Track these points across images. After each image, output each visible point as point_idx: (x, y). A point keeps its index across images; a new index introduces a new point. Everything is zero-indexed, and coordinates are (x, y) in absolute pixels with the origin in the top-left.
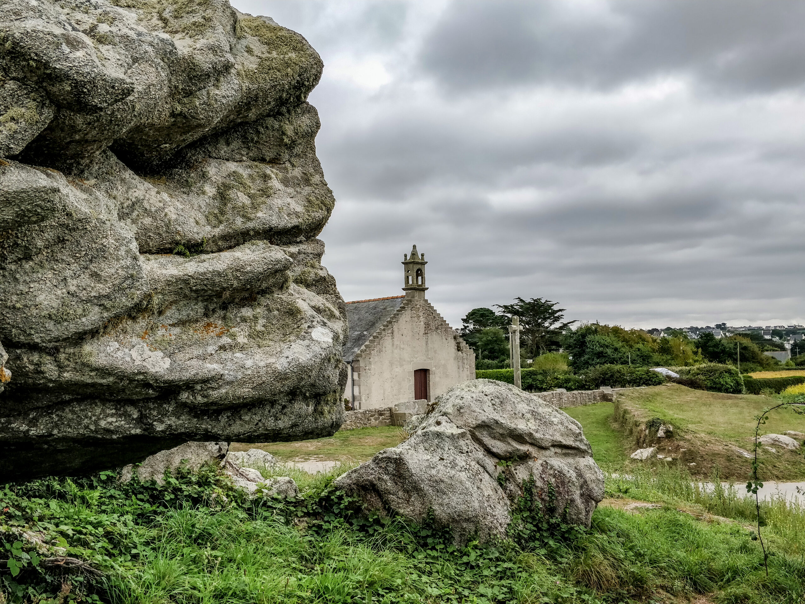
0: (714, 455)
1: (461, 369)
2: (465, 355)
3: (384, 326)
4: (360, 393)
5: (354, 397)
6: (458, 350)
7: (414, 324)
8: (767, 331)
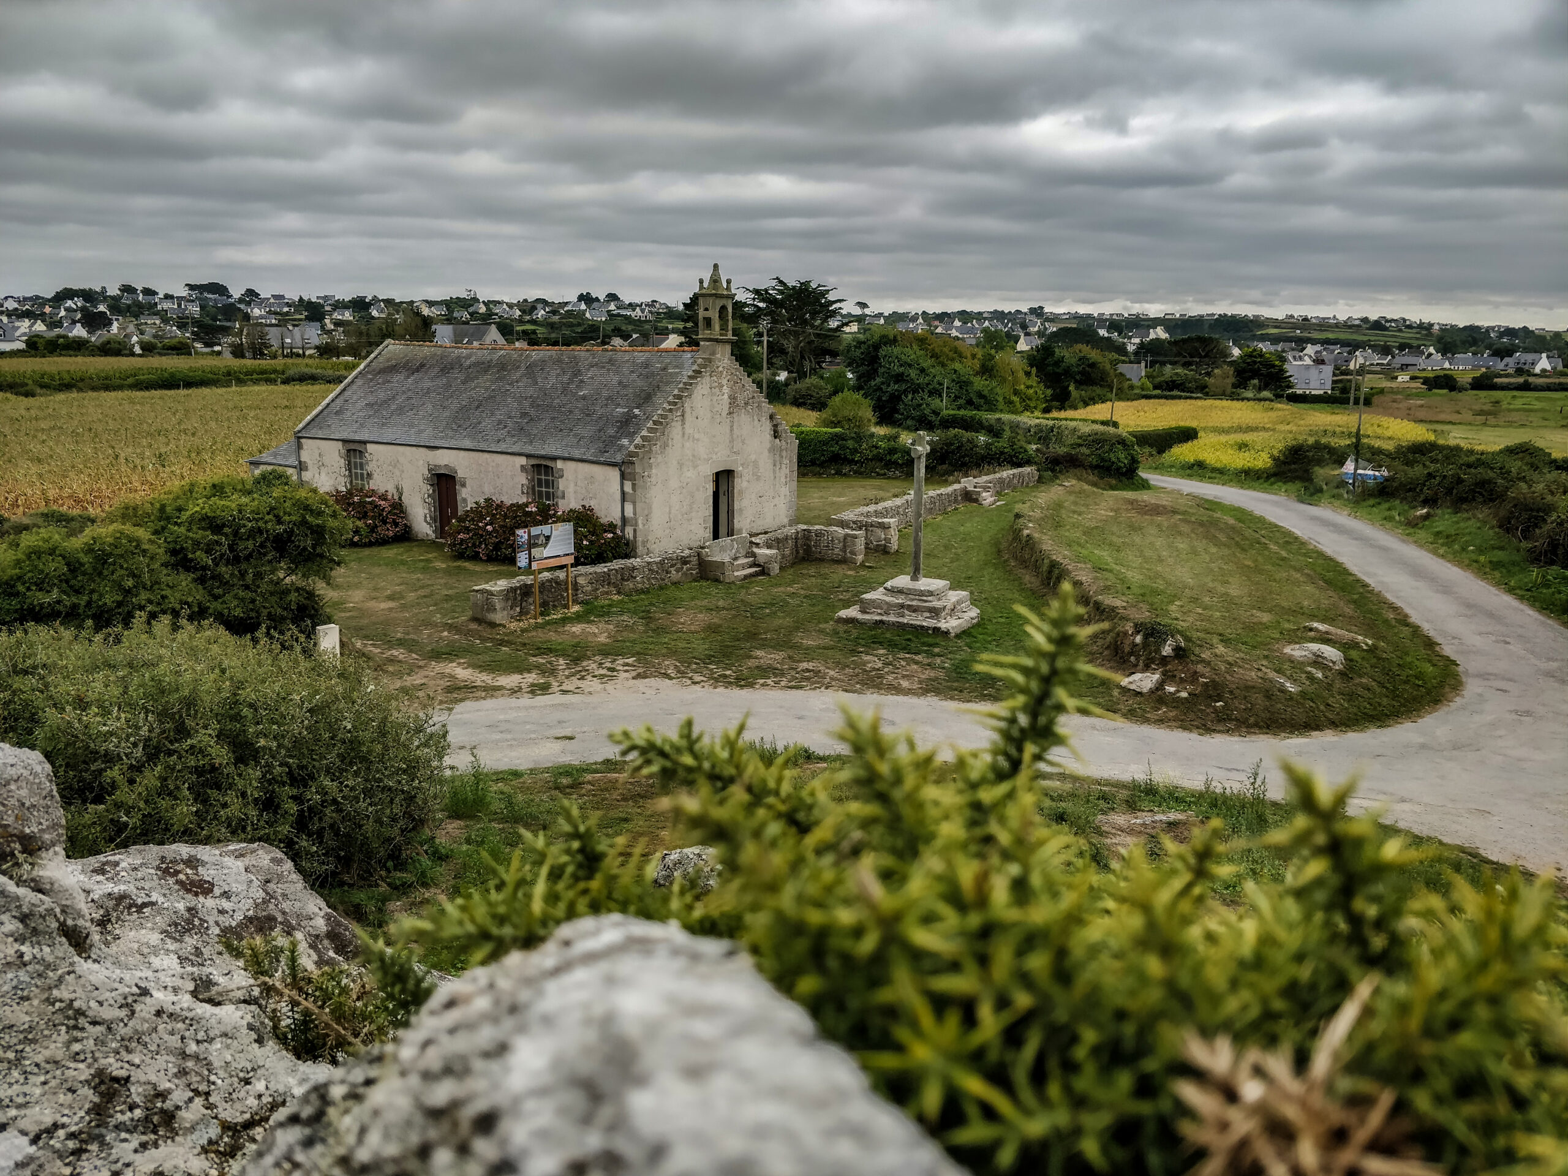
0: (1248, 688)
1: (778, 467)
2: (784, 443)
3: (670, 403)
4: (635, 514)
5: (624, 519)
6: (775, 437)
7: (715, 398)
8: (1101, 321)
